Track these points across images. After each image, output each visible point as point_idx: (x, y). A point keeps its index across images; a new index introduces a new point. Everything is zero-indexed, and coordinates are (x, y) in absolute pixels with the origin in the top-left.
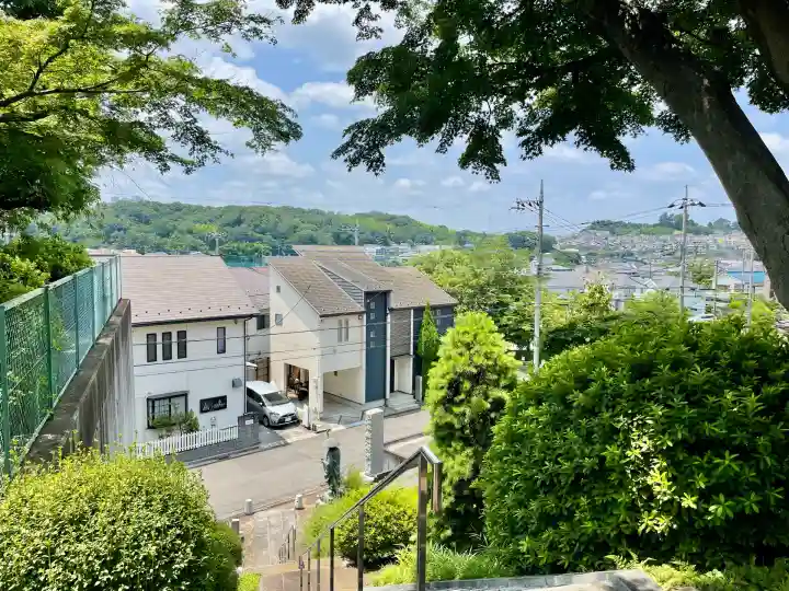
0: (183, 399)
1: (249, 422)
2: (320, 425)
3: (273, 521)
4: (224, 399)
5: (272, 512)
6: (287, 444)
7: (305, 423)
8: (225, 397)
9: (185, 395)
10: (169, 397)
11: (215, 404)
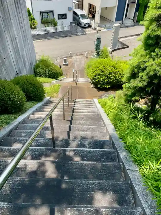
0: (52, 13)
1: (74, 25)
2: (98, 28)
3: (78, 60)
4: (65, 15)
5: (78, 57)
6: (86, 34)
7: (93, 27)
8: (66, 14)
9: (52, 12)
10: (47, 12)
11: (63, 16)
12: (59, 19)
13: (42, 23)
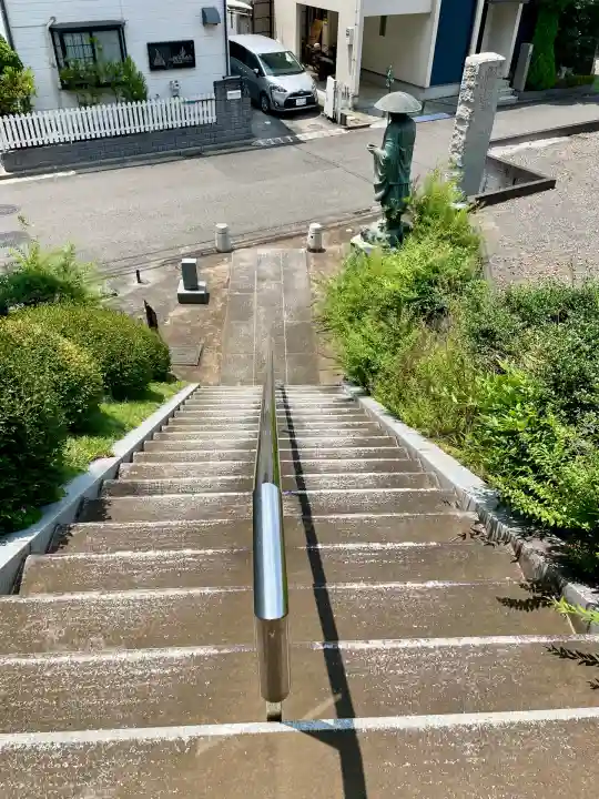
0: (113, 36)
1: (234, 94)
2: (353, 117)
4: (188, 46)
5: (264, 251)
6: (298, 142)
7: (328, 111)
8: (192, 42)
9: (117, 28)
10: (90, 29)
11: (174, 55)
12: (154, 68)
13: (65, 87)
